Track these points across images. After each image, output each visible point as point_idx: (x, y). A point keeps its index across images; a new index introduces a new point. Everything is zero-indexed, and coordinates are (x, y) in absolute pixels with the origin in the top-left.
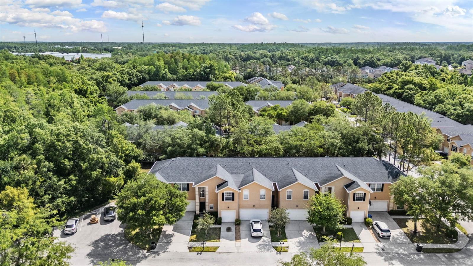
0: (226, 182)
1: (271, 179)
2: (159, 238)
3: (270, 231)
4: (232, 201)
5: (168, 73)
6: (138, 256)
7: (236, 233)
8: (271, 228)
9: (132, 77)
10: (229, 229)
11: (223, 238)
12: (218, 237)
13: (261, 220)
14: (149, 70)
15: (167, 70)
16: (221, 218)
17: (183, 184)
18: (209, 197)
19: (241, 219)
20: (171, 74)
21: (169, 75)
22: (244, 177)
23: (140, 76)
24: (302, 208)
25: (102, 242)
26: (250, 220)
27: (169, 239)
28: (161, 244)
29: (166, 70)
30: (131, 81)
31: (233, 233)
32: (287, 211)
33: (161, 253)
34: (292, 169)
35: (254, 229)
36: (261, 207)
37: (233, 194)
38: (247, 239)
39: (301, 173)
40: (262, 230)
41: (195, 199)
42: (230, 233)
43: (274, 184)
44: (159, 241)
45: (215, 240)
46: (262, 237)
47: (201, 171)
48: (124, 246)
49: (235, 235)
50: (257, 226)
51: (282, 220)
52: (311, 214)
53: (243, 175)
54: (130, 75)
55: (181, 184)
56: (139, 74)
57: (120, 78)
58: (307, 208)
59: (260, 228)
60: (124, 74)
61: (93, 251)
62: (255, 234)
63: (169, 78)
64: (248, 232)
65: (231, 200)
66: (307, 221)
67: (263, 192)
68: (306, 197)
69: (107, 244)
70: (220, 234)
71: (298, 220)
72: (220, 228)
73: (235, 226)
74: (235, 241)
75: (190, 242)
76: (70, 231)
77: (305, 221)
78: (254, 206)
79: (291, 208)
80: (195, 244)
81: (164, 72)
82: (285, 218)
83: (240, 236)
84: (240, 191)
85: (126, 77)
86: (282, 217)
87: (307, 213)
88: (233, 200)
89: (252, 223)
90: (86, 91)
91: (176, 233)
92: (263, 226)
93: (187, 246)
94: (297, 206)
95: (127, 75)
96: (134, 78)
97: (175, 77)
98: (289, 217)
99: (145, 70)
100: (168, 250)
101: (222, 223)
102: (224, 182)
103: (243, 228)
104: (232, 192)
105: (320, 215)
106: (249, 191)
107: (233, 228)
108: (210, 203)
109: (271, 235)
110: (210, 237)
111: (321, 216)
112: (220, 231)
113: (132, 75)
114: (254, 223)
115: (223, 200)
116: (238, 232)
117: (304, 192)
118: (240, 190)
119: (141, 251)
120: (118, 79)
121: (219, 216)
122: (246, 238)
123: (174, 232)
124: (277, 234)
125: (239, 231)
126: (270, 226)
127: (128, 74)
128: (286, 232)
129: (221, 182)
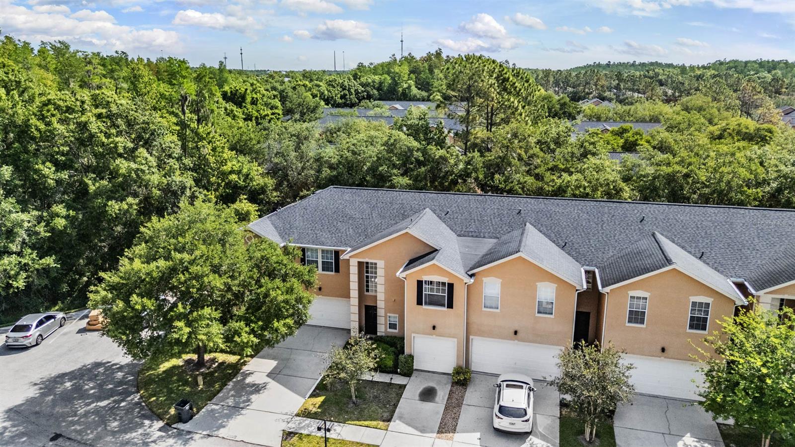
0: (437, 250)
1: (578, 257)
2: (218, 392)
3: (562, 418)
4: (445, 309)
5: (413, 88)
6: (128, 436)
7: (446, 408)
8: (565, 411)
9: (347, 92)
10: (428, 395)
11: (401, 418)
12: (386, 415)
13: (535, 380)
14: (381, 83)
15: (412, 82)
16: (411, 357)
17: (323, 251)
18: (386, 293)
19: (474, 367)
20: (419, 89)
21: (415, 91)
22: (496, 244)
23: (363, 92)
24: (684, 358)
25: (70, 380)
26: (497, 376)
27: (244, 398)
28: (212, 410)
29: (409, 82)
30: (346, 99)
31: (435, 409)
32: (625, 361)
33: (196, 437)
34: (653, 235)
35: (502, 403)
36: (540, 338)
37: (451, 286)
38: (478, 435)
39: (683, 248)
40: (530, 412)
41: (348, 296)
42: (428, 406)
43: (590, 275)
44: (214, 400)
45: (374, 423)
46: (527, 434)
47: (378, 221)
48: (114, 401)
49: (440, 416)
50: (514, 398)
51: (604, 388)
52: (719, 383)
53: (495, 241)
54: (344, 89)
55: (319, 249)
56: (361, 89)
57: (326, 92)
58: (702, 357)
59: (524, 406)
60: (334, 87)
61: (31, 401)
62: (504, 423)
63: (415, 96)
64: (483, 413)
65: (443, 305)
66: (701, 403)
67: (546, 292)
68: (699, 323)
69: (77, 389)
70: (395, 406)
71: (665, 398)
72: (403, 387)
73: (449, 387)
74: (435, 435)
75: (298, 415)
76: (16, 340)
77: (691, 402)
78: (516, 333)
79: (641, 352)
80: (308, 426)
81: (405, 86)
82: (617, 383)
83: (456, 419)
84: (472, 280)
85: (337, 92)
86: (603, 378)
87: (701, 378)
88: (450, 305)
89: (499, 386)
90: (243, 97)
91: (273, 384)
92: (538, 401)
93: (284, 426)
94: (663, 350)
95: (340, 89)
96: (351, 94)
97: (425, 94)
98: (630, 382)
99: (374, 82)
100: (222, 432)
101: (415, 374)
102: (428, 251)
103: (473, 396)
104: (446, 280)
105: (760, 389)
106: (503, 285)
107: (442, 394)
108: (387, 310)
109: (562, 432)
110: (362, 410)
111: (763, 394)
112: (400, 395)
113: (349, 90)
114: (508, 386)
115: (419, 302)
116: (454, 406)
117: (694, 304)
118: (471, 276)
119: (147, 422)
120: (323, 93)
121: (407, 351)
122: (474, 431)
123: (269, 380)
124: (582, 432)
125: (459, 405)
126: (563, 404)
127: (341, 87)
128: (617, 431)
129: (422, 251)
